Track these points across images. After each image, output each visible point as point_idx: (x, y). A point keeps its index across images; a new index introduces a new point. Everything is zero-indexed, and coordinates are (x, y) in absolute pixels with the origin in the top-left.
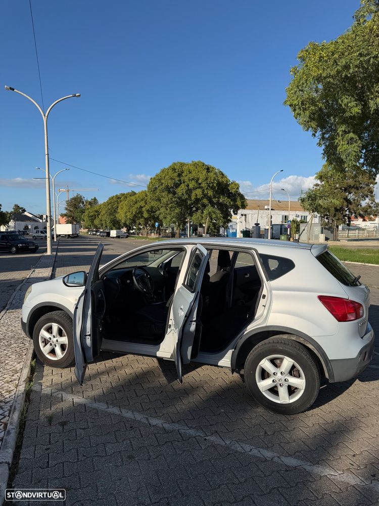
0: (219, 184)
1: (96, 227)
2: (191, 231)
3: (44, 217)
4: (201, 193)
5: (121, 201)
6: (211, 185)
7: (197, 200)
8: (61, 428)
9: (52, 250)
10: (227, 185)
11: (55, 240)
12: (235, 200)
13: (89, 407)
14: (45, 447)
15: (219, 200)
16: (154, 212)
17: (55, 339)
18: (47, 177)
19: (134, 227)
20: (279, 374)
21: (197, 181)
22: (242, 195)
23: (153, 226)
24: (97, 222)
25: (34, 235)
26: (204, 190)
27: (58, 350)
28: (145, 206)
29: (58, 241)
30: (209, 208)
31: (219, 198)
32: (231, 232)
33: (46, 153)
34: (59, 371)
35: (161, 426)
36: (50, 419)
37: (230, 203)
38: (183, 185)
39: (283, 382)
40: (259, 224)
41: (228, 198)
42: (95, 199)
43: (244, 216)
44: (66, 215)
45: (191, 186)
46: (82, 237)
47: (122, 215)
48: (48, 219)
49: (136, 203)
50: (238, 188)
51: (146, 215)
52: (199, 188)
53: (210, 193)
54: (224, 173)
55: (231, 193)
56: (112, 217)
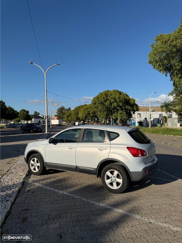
0: (125, 100)
1: (69, 121)
2: (113, 122)
3: (45, 117)
4: (116, 104)
5: (80, 109)
6: (121, 101)
7: (114, 108)
8: (32, 193)
9: (48, 131)
10: (129, 100)
11: (51, 127)
12: (133, 107)
13: (43, 188)
14: (25, 198)
15: (125, 108)
16: (95, 113)
17: (36, 164)
18: (46, 100)
19: (87, 121)
20: (113, 177)
21: (115, 99)
22: (137, 105)
23: (95, 120)
24: (70, 118)
25: (42, 125)
26: (118, 103)
27: (36, 168)
28: (91, 111)
29: (52, 127)
30: (120, 111)
31: (125, 107)
32: (133, 122)
33: (46, 89)
34: (37, 176)
35: (67, 194)
36: (29, 191)
37: (130, 108)
38: (108, 101)
39: (114, 180)
40: (147, 118)
41: (130, 106)
42: (70, 108)
43: (139, 115)
44: (57, 116)
45: (112, 101)
46: (63, 125)
47: (81, 115)
48: (46, 118)
49: (87, 109)
50: (134, 102)
51: (91, 115)
52: (116, 102)
53: (121, 104)
54: (128, 95)
55: (131, 104)
56: (76, 116)
